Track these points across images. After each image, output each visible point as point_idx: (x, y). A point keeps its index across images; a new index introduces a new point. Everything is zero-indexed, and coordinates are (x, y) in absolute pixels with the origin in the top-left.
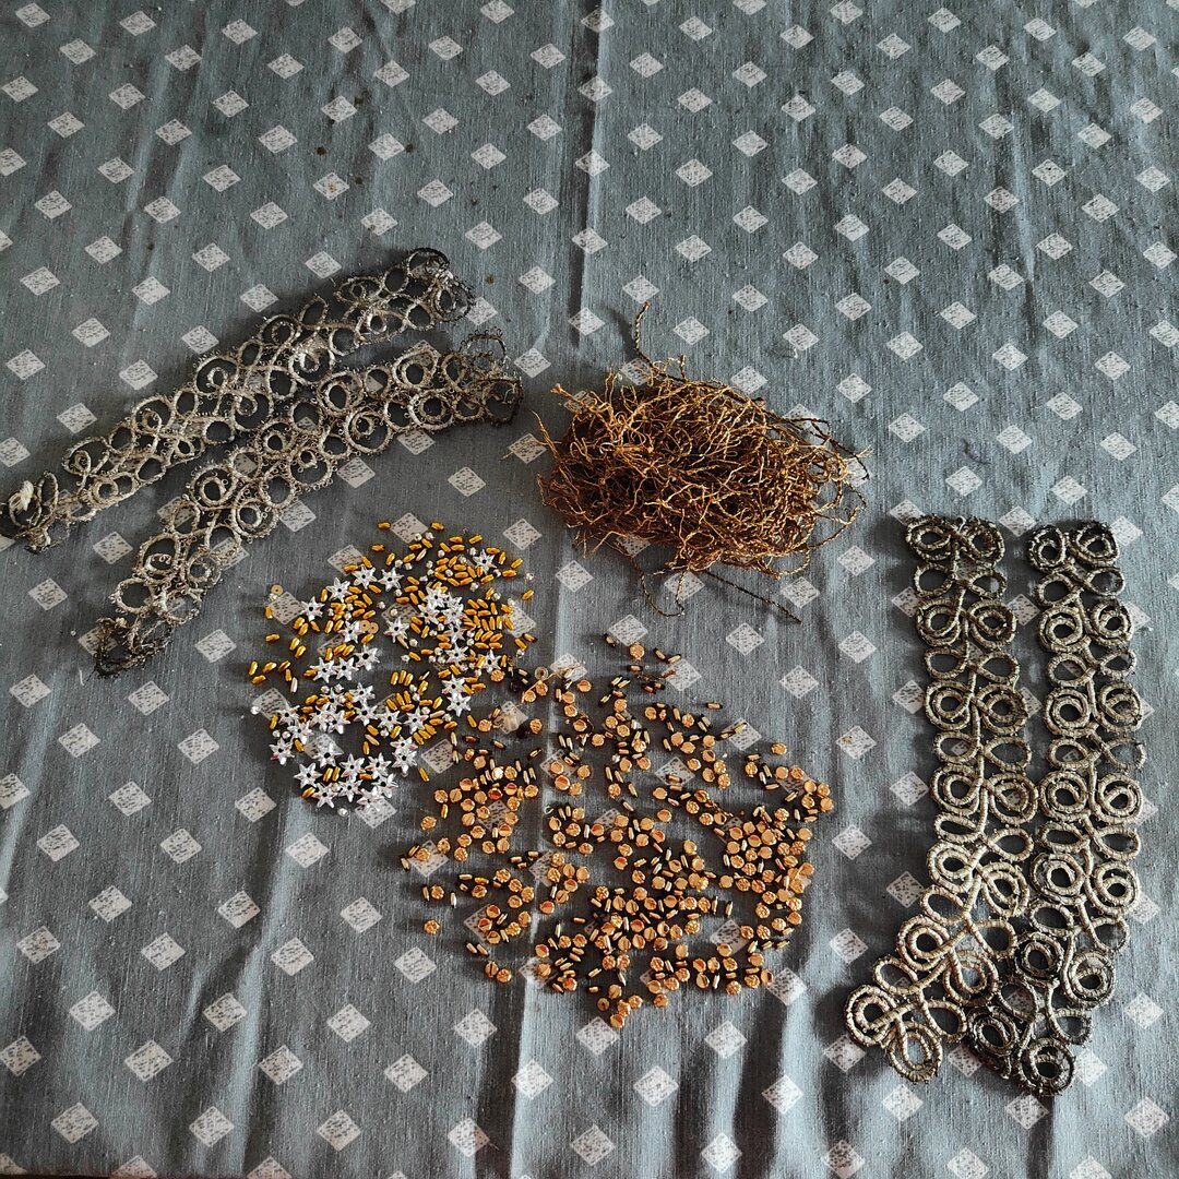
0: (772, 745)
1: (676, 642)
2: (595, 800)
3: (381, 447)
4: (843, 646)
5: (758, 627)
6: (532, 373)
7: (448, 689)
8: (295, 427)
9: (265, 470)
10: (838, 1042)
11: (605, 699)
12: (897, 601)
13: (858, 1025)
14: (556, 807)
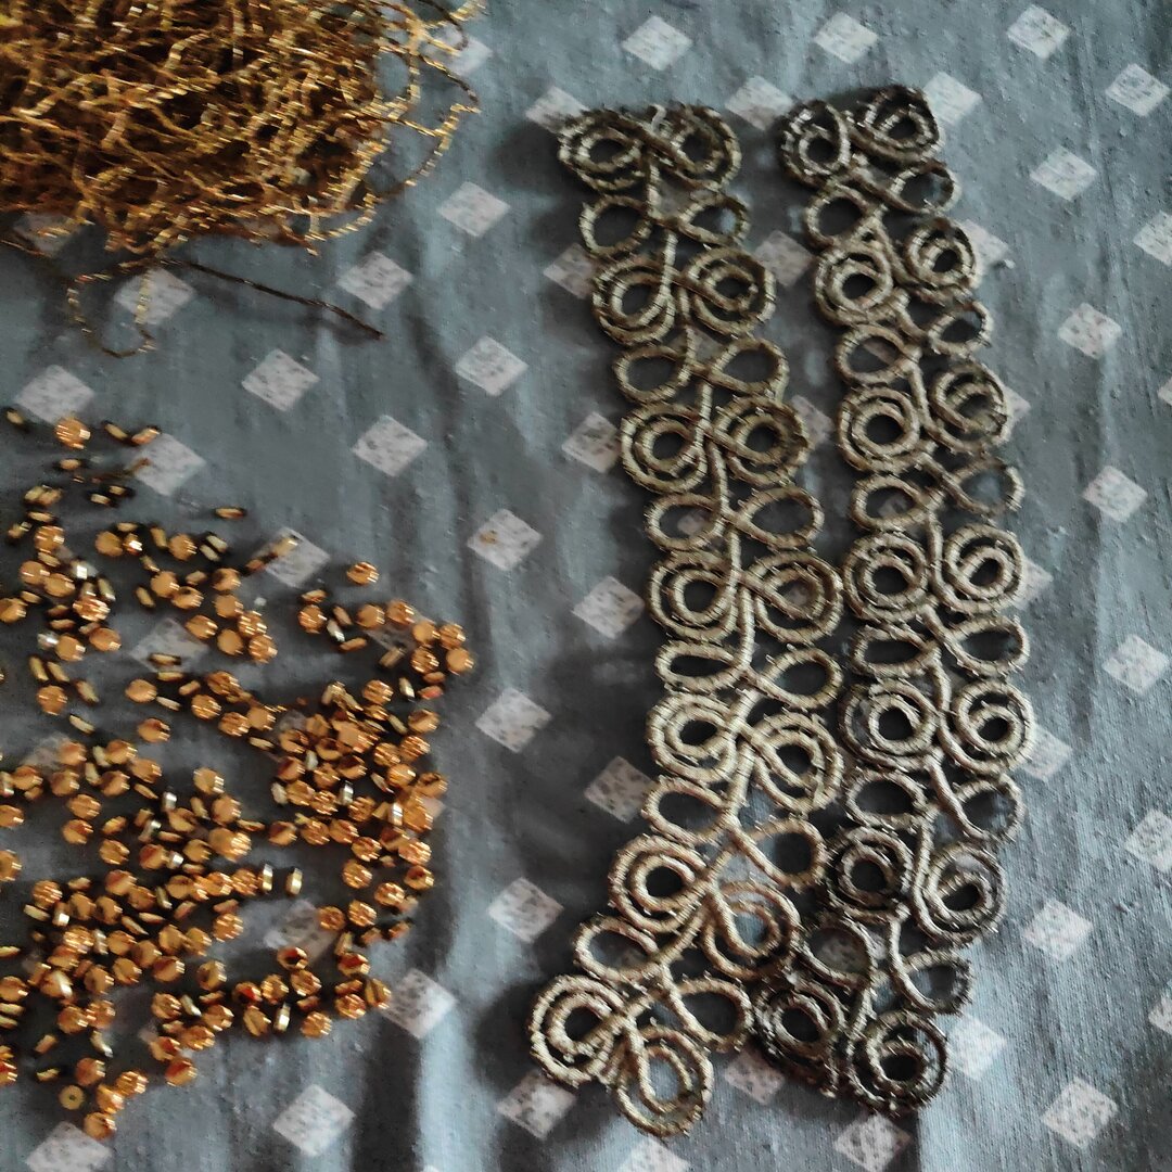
0: (348, 567)
1: (148, 402)
2: (16, 723)
4: (465, 368)
5: (303, 353)
10: (524, 1087)
12: (555, 273)
13: (556, 1053)
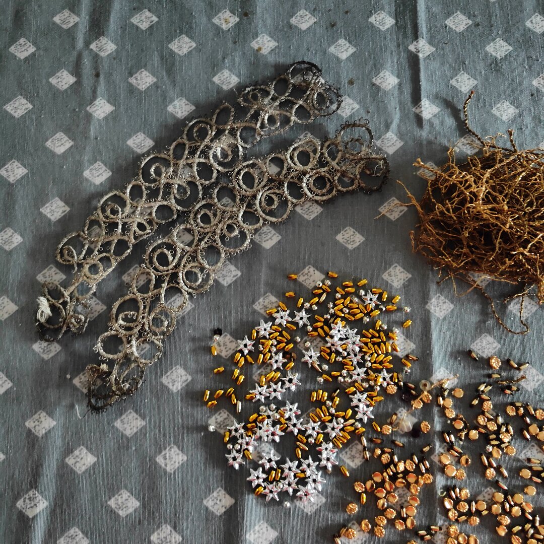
1: (523, 352)
2: (477, 481)
3: (285, 216)
6: (391, 151)
7: (355, 402)
8: (219, 206)
9: (200, 240)
11: (475, 402)
14: (448, 489)
